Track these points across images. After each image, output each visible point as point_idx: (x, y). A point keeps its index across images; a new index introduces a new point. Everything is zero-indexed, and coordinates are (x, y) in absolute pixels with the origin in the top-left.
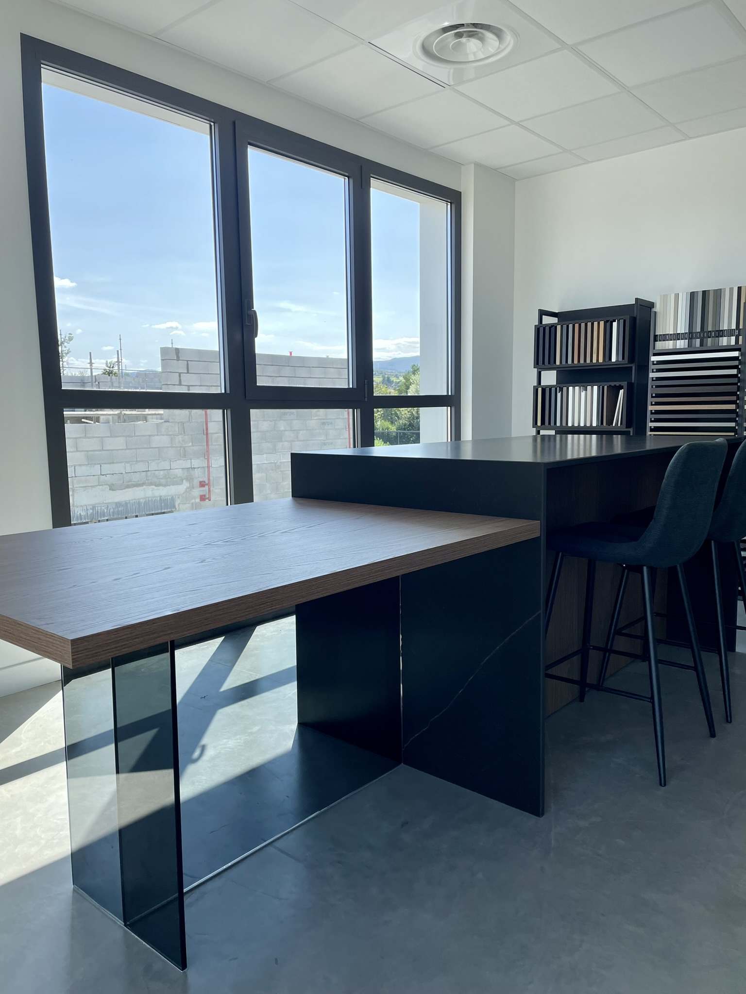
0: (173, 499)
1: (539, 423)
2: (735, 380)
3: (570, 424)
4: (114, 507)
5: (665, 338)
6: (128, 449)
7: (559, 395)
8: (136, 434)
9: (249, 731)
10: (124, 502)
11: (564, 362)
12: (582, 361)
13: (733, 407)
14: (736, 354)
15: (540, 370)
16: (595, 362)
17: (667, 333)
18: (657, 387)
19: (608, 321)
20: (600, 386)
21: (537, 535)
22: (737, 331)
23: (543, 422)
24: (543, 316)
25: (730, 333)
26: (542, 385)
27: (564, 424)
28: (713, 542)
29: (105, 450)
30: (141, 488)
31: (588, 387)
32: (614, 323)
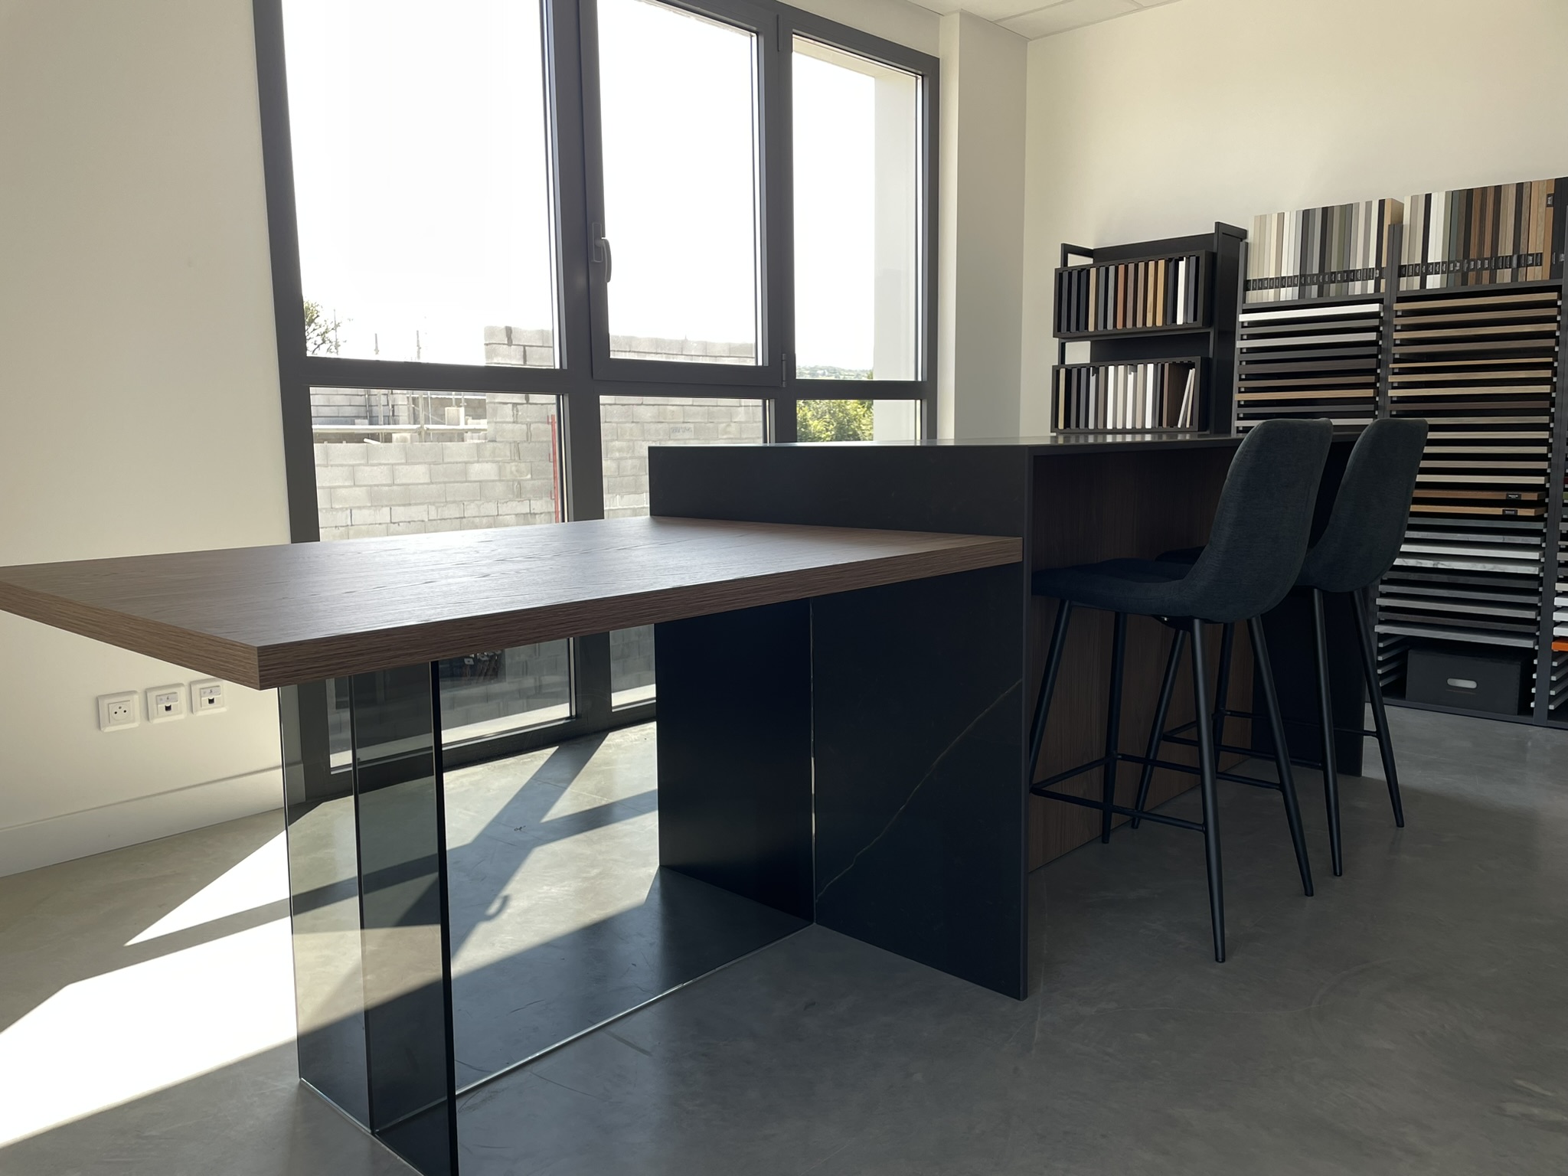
1: (1061, 426)
2: (1373, 350)
3: (1110, 426)
5: (1262, 284)
6: (432, 483)
7: (1093, 379)
8: (446, 460)
9: (584, 875)
11: (1101, 327)
12: (1129, 325)
13: (1369, 393)
14: (1375, 308)
15: (1063, 341)
16: (1151, 325)
17: (1265, 277)
19: (1170, 260)
20: (1157, 365)
21: (1018, 559)
22: (1378, 271)
23: (1067, 424)
24: (1069, 255)
25: (1367, 274)
26: (1066, 363)
27: (1100, 426)
28: (1316, 591)
29: (398, 485)
31: (1139, 366)
32: (1180, 263)
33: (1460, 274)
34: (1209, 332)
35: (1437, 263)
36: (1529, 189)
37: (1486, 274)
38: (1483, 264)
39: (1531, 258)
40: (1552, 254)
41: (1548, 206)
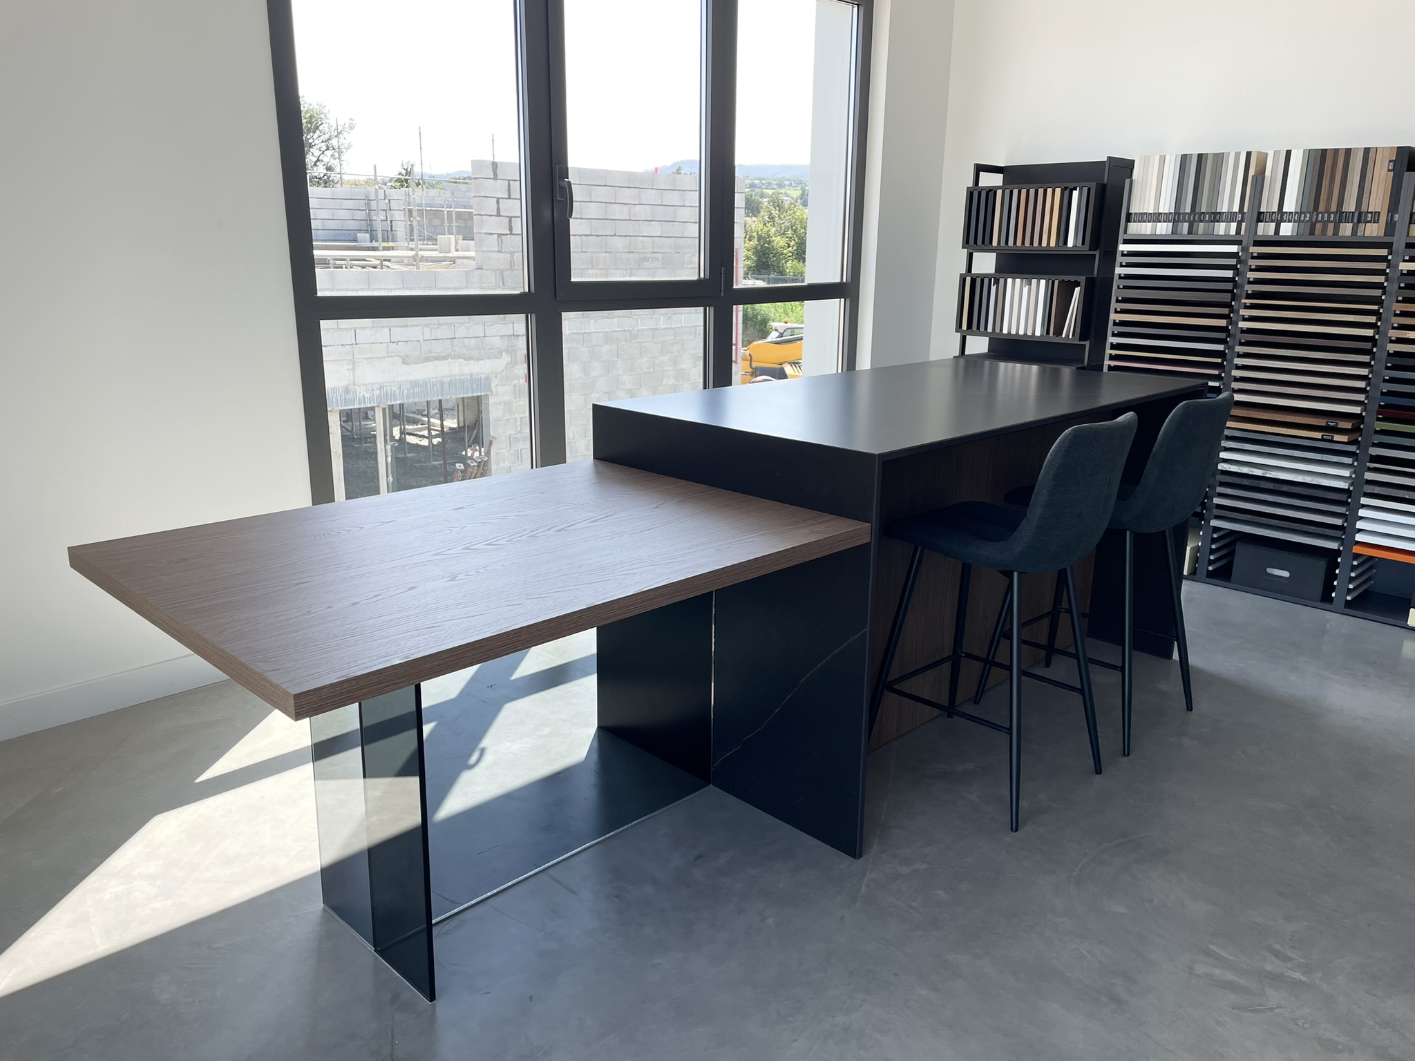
0: (488, 379)
1: (964, 327)
2: (1229, 286)
3: (1005, 331)
4: (409, 387)
5: (1143, 218)
7: (993, 288)
9: (539, 733)
10: (422, 382)
11: (1003, 243)
12: (1027, 243)
13: (1223, 323)
14: (1233, 249)
16: (1046, 245)
17: (1145, 211)
18: (1125, 287)
19: (1066, 188)
20: (1048, 280)
21: (867, 540)
22: (1240, 215)
23: (969, 326)
24: (981, 173)
25: (1231, 217)
26: (973, 272)
27: (997, 330)
28: (1128, 532)
30: (445, 362)
31: (1033, 280)
32: (1074, 191)
33: (1309, 224)
34: (1095, 255)
35: (1290, 213)
36: (1374, 154)
37: (1331, 226)
38: (1329, 217)
39: (1370, 215)
40: (1388, 213)
41: (1389, 170)
